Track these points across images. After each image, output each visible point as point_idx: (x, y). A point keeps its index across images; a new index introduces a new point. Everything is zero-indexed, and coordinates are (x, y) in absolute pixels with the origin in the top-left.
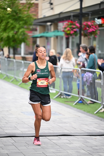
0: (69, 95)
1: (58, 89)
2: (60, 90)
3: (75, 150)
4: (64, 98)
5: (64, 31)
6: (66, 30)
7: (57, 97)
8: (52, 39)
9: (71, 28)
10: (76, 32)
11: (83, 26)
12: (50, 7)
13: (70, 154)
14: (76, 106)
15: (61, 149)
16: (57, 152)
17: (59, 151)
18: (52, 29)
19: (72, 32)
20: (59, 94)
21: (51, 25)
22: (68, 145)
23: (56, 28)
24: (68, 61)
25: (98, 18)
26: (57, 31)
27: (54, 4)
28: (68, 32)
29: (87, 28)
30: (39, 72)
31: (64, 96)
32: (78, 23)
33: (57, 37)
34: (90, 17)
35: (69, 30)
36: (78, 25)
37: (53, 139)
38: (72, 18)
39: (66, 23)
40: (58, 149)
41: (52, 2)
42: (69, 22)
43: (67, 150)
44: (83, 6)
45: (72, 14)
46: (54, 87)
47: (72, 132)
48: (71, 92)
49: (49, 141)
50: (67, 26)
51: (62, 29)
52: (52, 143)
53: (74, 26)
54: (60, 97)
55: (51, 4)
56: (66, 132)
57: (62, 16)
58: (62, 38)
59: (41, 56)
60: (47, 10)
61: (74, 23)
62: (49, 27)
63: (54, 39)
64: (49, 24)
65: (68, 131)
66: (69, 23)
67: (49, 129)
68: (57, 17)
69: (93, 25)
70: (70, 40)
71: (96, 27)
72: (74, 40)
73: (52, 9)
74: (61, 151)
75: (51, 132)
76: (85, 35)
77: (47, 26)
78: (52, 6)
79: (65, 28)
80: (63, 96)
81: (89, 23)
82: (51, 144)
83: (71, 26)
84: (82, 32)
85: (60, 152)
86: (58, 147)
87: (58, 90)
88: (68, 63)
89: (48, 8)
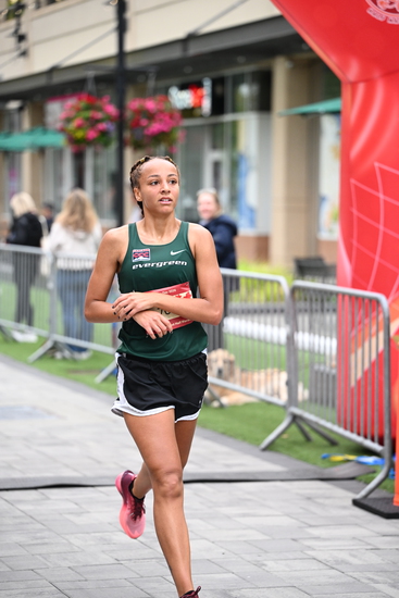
0: (81, 350)
1: (43, 329)
2: (52, 330)
3: (97, 534)
4: (64, 359)
5: (62, 130)
6: (72, 126)
7: (41, 358)
8: (26, 158)
9: (88, 119)
10: (104, 133)
11: (129, 114)
12: (19, 48)
13: (76, 549)
14: (105, 385)
15: (46, 534)
16: (35, 542)
17: (39, 541)
18: (26, 124)
19: (92, 134)
20: (49, 344)
21: (21, 109)
22: (71, 517)
23: (39, 120)
24: (81, 234)
25: (183, 87)
26: (40, 129)
27: (31, 38)
28: (80, 134)
29: (144, 122)
30: (141, 258)
31: (67, 353)
32: (111, 102)
33: (42, 151)
34: (151, 83)
35: (79, 127)
36: (112, 110)
37: (20, 501)
38: (91, 86)
39: (72, 102)
40: (39, 535)
41: (23, 30)
42: (80, 99)
43: (67, 537)
44: (130, 46)
45: (91, 73)
46: (30, 323)
47: (89, 474)
48: (89, 338)
49: (6, 506)
50: (73, 114)
51: (59, 125)
52: (19, 513)
53: (100, 115)
54: (53, 357)
55: (21, 38)
56: (67, 475)
57: (57, 79)
58: (59, 153)
59: (156, 202)
60: (7, 58)
61: (98, 103)
62: (16, 117)
63: (33, 156)
64: (14, 105)
65: (75, 470)
66: (83, 104)
67: (10, 467)
68: (42, 82)
69: (161, 112)
70: (89, 162)
71: (171, 116)
72: (100, 161)
73: (24, 54)
74: (46, 541)
75: (16, 475)
76: (138, 146)
77: (9, 112)
78: (23, 45)
79: (68, 120)
80: (61, 350)
81: (151, 105)
82: (15, 517)
83: (89, 114)
84: (127, 134)
85: (43, 544)
86: (39, 526)
87: (44, 333)
88: (82, 241)
89: (11, 51)
